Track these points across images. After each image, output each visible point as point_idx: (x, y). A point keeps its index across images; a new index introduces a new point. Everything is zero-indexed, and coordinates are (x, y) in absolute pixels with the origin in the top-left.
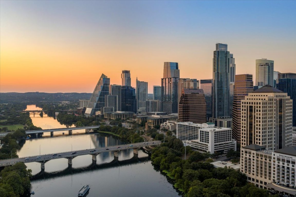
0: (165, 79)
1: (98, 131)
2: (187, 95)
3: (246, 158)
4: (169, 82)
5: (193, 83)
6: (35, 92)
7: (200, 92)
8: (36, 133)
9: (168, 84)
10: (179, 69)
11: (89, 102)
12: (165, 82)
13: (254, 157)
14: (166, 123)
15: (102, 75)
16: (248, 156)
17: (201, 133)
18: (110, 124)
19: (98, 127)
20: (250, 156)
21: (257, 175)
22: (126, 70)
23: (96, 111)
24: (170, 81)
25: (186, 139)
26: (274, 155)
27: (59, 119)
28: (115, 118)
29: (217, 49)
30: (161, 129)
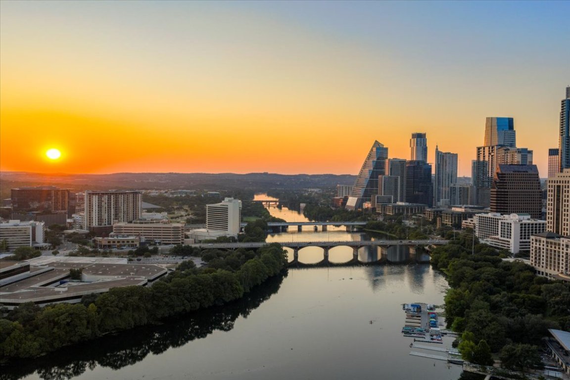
0: (484, 149)
1: (364, 229)
2: (505, 174)
3: (536, 247)
4: (489, 154)
5: (520, 155)
6: (263, 172)
7: (531, 169)
8: (280, 226)
9: (489, 156)
10: (514, 129)
11: (353, 188)
12: (484, 154)
13: (543, 245)
14: (472, 219)
15: (375, 143)
16: (538, 246)
17: (502, 226)
18: (384, 220)
19: (364, 223)
20: (540, 245)
21: (547, 268)
22: (418, 132)
23: (363, 202)
24: (492, 151)
25: (487, 237)
26: (563, 241)
27: (306, 214)
28: (393, 213)
29: (567, 96)
30: (462, 227)
